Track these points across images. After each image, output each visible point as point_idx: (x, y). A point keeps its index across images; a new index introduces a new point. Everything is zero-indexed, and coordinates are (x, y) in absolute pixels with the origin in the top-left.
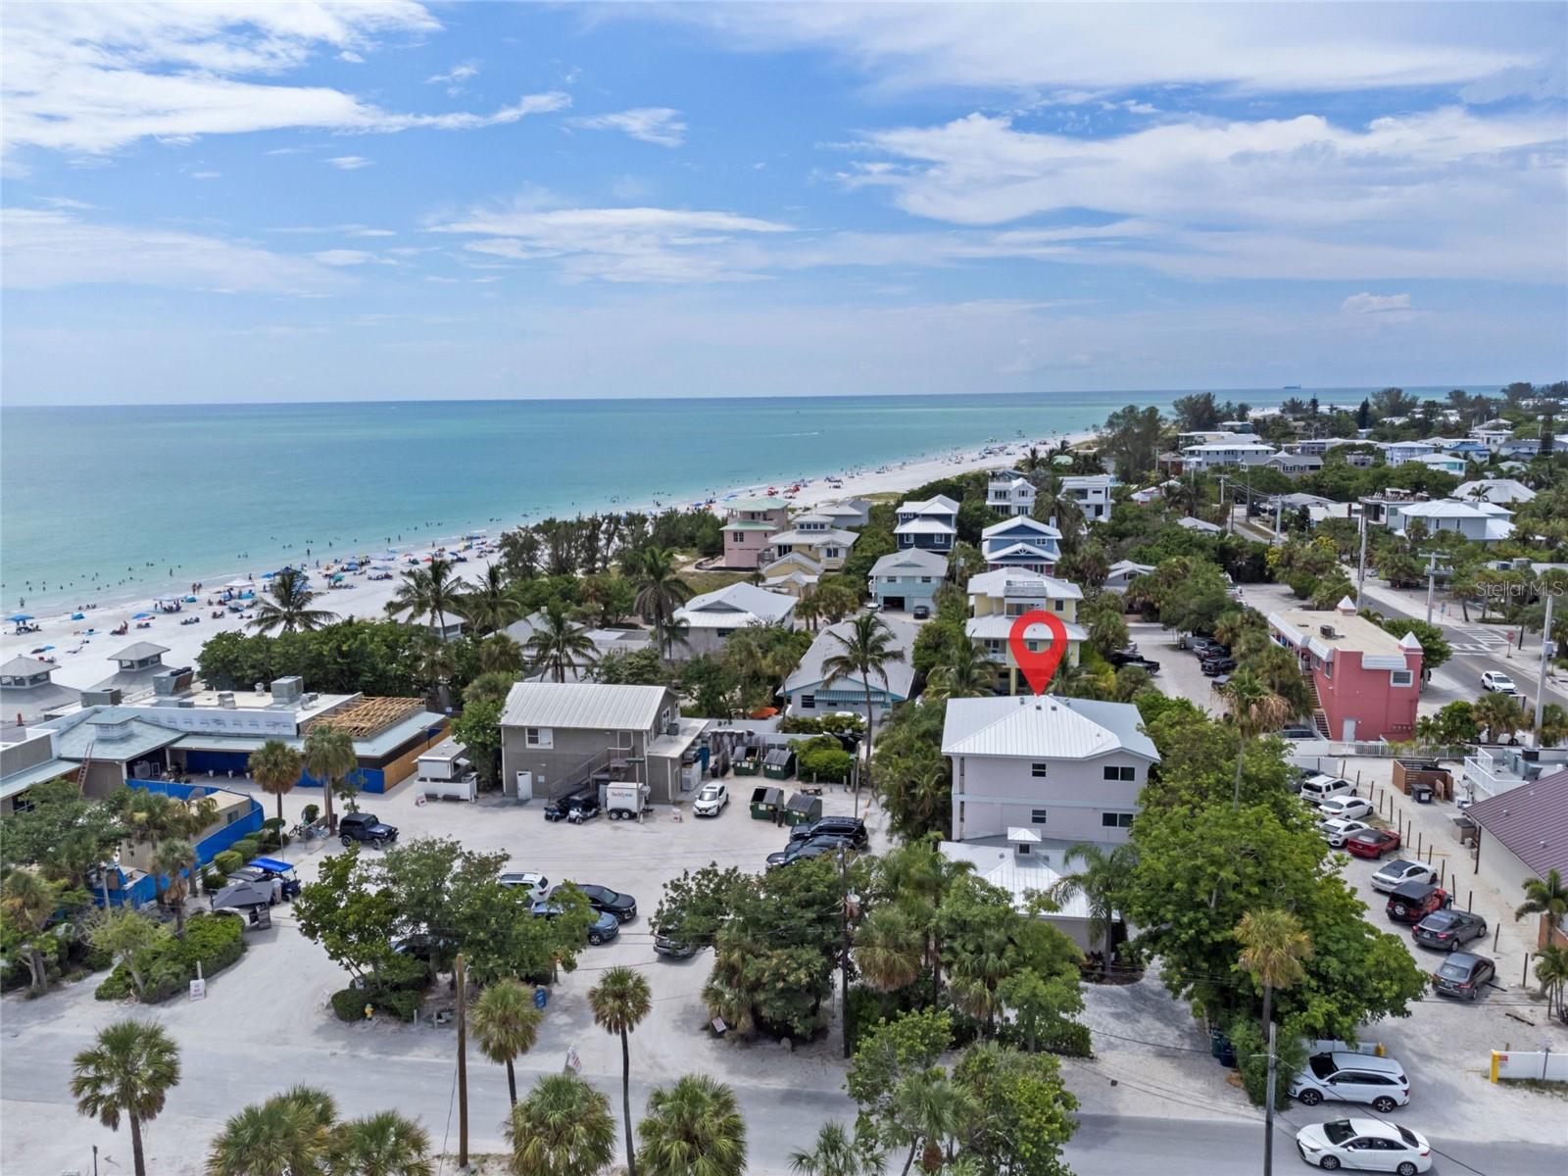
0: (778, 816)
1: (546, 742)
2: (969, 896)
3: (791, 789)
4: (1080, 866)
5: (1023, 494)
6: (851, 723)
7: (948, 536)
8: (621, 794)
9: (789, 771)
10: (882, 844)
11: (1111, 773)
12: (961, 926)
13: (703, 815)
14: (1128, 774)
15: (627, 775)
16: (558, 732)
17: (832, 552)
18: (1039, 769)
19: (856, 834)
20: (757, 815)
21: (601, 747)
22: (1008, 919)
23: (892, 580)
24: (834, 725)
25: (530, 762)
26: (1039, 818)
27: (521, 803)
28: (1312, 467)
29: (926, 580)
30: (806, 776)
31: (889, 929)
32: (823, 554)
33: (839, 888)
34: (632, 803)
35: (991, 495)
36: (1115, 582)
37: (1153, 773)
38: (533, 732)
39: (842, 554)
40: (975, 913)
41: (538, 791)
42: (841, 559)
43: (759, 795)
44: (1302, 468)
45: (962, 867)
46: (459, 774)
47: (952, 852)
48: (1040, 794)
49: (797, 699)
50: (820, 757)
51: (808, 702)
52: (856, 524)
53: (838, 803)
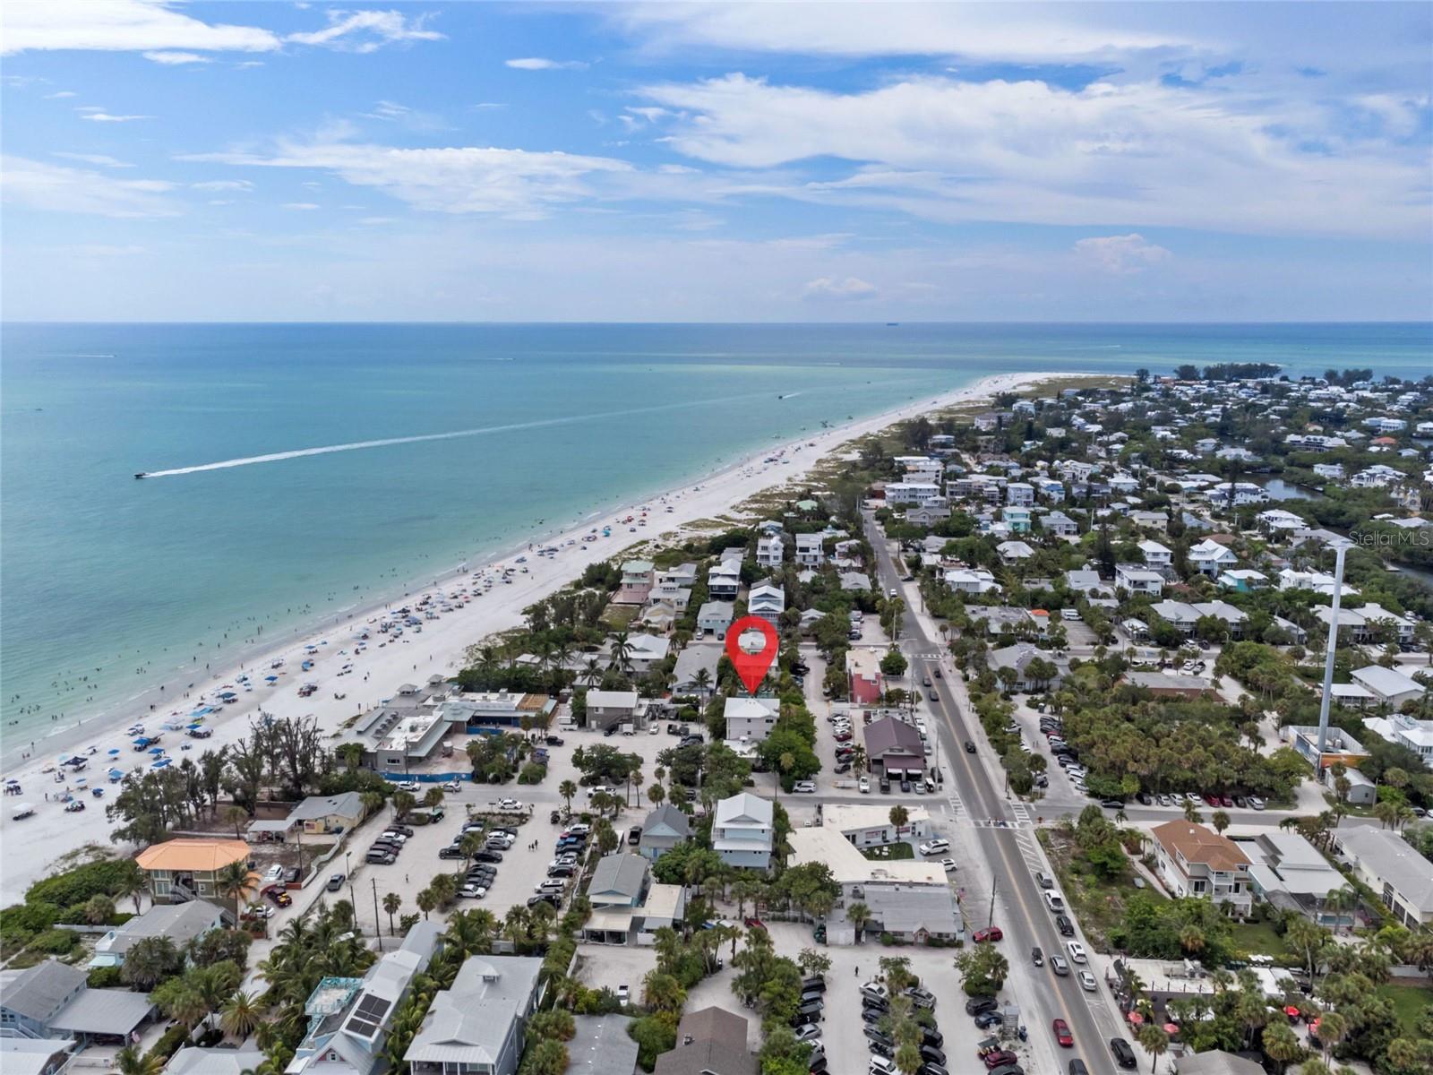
0: (676, 733)
1: (601, 711)
2: (728, 753)
3: (678, 725)
4: (755, 745)
5: (776, 549)
6: (696, 699)
7: (734, 587)
8: (628, 727)
9: (676, 718)
10: (708, 741)
11: (767, 721)
12: (726, 759)
13: (653, 733)
14: (772, 721)
15: (628, 721)
16: (605, 709)
17: (680, 603)
18: (749, 720)
19: (700, 738)
20: (669, 733)
21: (619, 713)
22: (735, 757)
23: (708, 621)
24: (689, 700)
25: (596, 718)
26: (749, 733)
27: (593, 730)
28: (945, 516)
29: (723, 621)
30: (682, 720)
31: (711, 759)
32: (675, 604)
33: (700, 752)
34: (631, 731)
35: (759, 548)
36: (805, 621)
37: (778, 721)
38: (597, 708)
39: (684, 605)
40: (729, 756)
41: (598, 726)
42: (683, 607)
43: (670, 727)
44: (939, 517)
45: (727, 746)
46: (573, 722)
47: (725, 743)
48: (750, 727)
49: (675, 690)
50: (687, 713)
51: (679, 690)
52: (690, 583)
53: (694, 729)
